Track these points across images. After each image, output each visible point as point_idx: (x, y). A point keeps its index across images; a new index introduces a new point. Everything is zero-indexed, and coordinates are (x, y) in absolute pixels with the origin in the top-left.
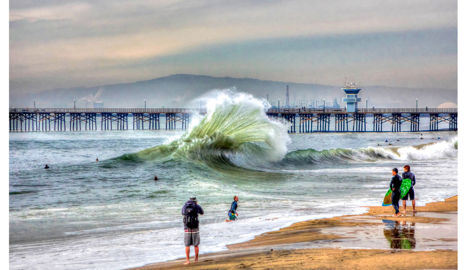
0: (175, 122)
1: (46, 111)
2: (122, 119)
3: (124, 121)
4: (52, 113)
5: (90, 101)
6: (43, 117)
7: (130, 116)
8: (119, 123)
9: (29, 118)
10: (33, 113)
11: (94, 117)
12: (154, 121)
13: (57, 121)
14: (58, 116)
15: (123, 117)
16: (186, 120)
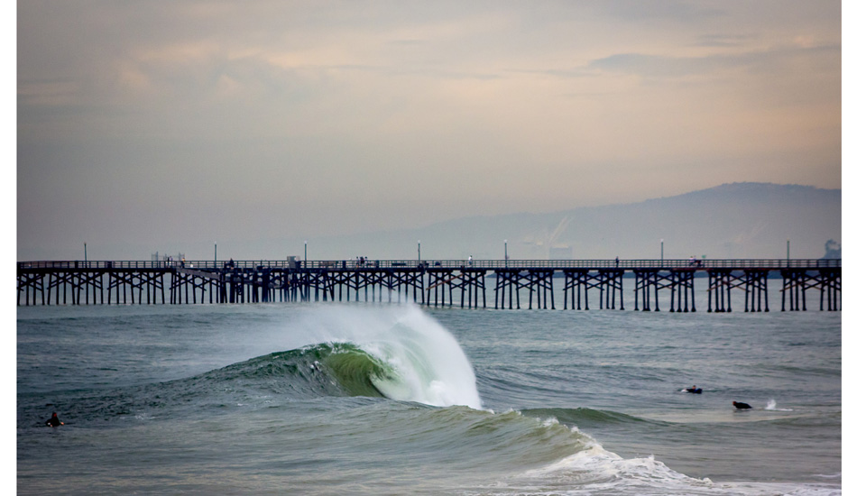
0: (729, 289)
1: (444, 266)
2: (611, 282)
3: (614, 287)
4: (456, 269)
5: (540, 243)
6: (437, 279)
7: (629, 276)
8: (605, 293)
9: (407, 282)
10: (414, 270)
11: (548, 280)
12: (683, 288)
13: (467, 287)
14: (470, 276)
15: (613, 279)
16: (754, 286)
